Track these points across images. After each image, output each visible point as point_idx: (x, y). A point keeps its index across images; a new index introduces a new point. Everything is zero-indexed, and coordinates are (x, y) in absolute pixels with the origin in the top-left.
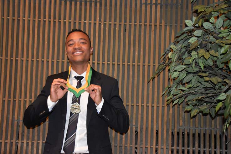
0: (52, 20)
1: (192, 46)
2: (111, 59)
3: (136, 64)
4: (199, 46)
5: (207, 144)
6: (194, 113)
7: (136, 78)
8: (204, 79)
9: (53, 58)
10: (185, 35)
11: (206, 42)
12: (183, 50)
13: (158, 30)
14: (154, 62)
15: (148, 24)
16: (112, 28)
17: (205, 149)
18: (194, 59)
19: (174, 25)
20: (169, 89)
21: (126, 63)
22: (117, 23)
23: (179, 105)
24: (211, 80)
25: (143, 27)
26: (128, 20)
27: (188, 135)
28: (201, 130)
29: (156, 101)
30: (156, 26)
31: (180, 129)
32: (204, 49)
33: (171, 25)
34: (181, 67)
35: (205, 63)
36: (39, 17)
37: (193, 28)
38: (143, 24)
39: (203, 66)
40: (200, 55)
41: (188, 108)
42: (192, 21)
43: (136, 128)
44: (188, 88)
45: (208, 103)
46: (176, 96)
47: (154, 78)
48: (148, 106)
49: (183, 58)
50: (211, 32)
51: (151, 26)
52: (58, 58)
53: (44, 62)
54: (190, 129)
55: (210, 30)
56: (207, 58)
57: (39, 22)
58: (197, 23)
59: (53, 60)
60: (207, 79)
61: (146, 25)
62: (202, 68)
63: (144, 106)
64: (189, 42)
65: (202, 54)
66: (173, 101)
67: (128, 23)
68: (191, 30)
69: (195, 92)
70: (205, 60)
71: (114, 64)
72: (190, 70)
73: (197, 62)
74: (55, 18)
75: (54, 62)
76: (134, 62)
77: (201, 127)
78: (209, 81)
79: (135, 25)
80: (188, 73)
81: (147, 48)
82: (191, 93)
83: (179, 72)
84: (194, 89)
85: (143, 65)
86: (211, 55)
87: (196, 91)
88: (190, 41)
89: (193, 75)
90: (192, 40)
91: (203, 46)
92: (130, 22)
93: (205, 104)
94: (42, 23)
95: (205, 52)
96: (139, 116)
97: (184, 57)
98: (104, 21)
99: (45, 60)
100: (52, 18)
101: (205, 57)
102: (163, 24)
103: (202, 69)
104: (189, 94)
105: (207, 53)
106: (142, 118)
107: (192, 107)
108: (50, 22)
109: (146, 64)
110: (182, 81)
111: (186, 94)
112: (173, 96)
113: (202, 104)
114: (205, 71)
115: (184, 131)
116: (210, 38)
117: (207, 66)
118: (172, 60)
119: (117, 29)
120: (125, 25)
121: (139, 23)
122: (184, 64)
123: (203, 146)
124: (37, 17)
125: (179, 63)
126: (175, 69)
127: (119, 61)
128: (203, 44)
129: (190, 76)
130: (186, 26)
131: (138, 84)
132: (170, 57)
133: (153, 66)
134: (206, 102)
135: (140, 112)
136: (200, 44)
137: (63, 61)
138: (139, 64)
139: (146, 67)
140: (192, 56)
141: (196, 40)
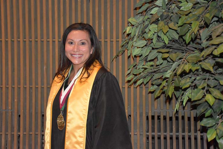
3: (103, 40)
4: (160, 19)
5: (186, 128)
6: (157, 94)
7: (103, 57)
10: (147, 5)
11: (168, 13)
12: (146, 23)
17: (184, 134)
18: (154, 32)
24: (170, 56)
27: (165, 118)
31: (155, 112)
32: (163, 22)
34: (142, 43)
39: (168, 39)
40: (159, 28)
41: (152, 89)
44: (150, 66)
46: (138, 76)
47: (118, 56)
52: (12, 37)
54: (166, 112)
56: (165, 32)
59: (7, 40)
73: (159, 37)
75: (8, 42)
80: (153, 49)
81: (114, 21)
82: (155, 71)
84: (158, 67)
86: (170, 28)
87: (160, 69)
88: (152, 12)
91: (164, 18)
95: (164, 25)
97: (147, 30)
101: (163, 30)
103: (166, 44)
105: (166, 26)
107: (157, 87)
112: (134, 76)
122: (146, 39)
123: (181, 130)
125: (142, 38)
128: (164, 15)
129: (154, 53)
132: (129, 31)
136: (161, 15)
137: (19, 40)
138: (106, 40)
139: (114, 43)
140: (151, 30)
141: (156, 12)
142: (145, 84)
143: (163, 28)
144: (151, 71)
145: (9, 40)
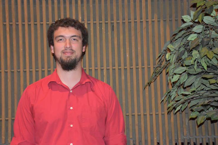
0: (26, 23)
1: (192, 44)
2: (99, 63)
3: (128, 67)
4: (200, 44)
7: (129, 84)
8: (209, 81)
9: (31, 67)
10: (183, 32)
11: (208, 39)
12: (182, 49)
13: (150, 27)
14: (149, 64)
15: (138, 20)
16: (98, 28)
18: (195, 59)
19: (168, 19)
20: (169, 94)
21: (116, 68)
22: (103, 22)
23: (182, 112)
24: (217, 82)
25: (133, 24)
26: (115, 18)
28: (209, 138)
29: (154, 109)
30: (147, 22)
31: (184, 139)
33: (165, 19)
34: (181, 69)
35: (208, 62)
36: (10, 21)
37: (191, 23)
38: (132, 21)
39: (206, 65)
40: (202, 54)
41: (193, 115)
42: (190, 16)
43: (133, 141)
44: (191, 92)
45: (215, 107)
46: (178, 103)
48: (145, 115)
49: (183, 59)
50: (212, 27)
51: (141, 22)
52: (37, 67)
53: (21, 72)
54: (196, 139)
55: (212, 25)
56: (211, 57)
57: (11, 25)
58: (197, 19)
59: (31, 70)
60: (213, 81)
61: (136, 22)
62: (206, 68)
63: (140, 115)
64: (188, 40)
65: (204, 53)
66: (175, 108)
67: (115, 22)
68: (190, 26)
69: (199, 97)
70: (208, 59)
71: (103, 69)
72: (191, 71)
73: (199, 63)
74: (29, 21)
75: (32, 72)
76: (125, 65)
77: (208, 135)
78: (215, 83)
79: (124, 23)
80: (189, 75)
81: (139, 48)
82: (195, 97)
83: (179, 75)
84: (198, 92)
85: (136, 68)
86: (215, 54)
87: (201, 95)
88: (189, 38)
89: (195, 76)
90: (192, 37)
91: (205, 44)
92: (118, 19)
93: (211, 108)
94: (14, 27)
95: (207, 50)
96: (137, 128)
97: (183, 57)
98: (88, 21)
99: (22, 70)
100: (26, 21)
101: (208, 56)
102: (156, 19)
103: (205, 70)
104: (193, 98)
105: (210, 52)
106: (140, 129)
107: (198, 113)
108: (23, 25)
109: (140, 66)
110: (183, 84)
111: (189, 99)
112: (175, 102)
113: (208, 109)
114: (209, 71)
115: (189, 142)
116: (212, 34)
117: (211, 65)
118: (171, 61)
119: (103, 28)
120: (112, 23)
121: (129, 20)
122: (184, 65)
124: (7, 20)
125: (179, 64)
126: (175, 72)
127: (108, 65)
128: (204, 41)
129: (192, 78)
130: (184, 22)
131: (132, 90)
132: (168, 58)
133: (148, 68)
134: (212, 106)
135: (137, 122)
136: (201, 41)
137: (43, 69)
138: (131, 67)
139: (139, 70)
140: (193, 56)
141: (196, 38)
142: (182, 111)
143: (207, 54)
144: (192, 97)
145: (34, 70)
